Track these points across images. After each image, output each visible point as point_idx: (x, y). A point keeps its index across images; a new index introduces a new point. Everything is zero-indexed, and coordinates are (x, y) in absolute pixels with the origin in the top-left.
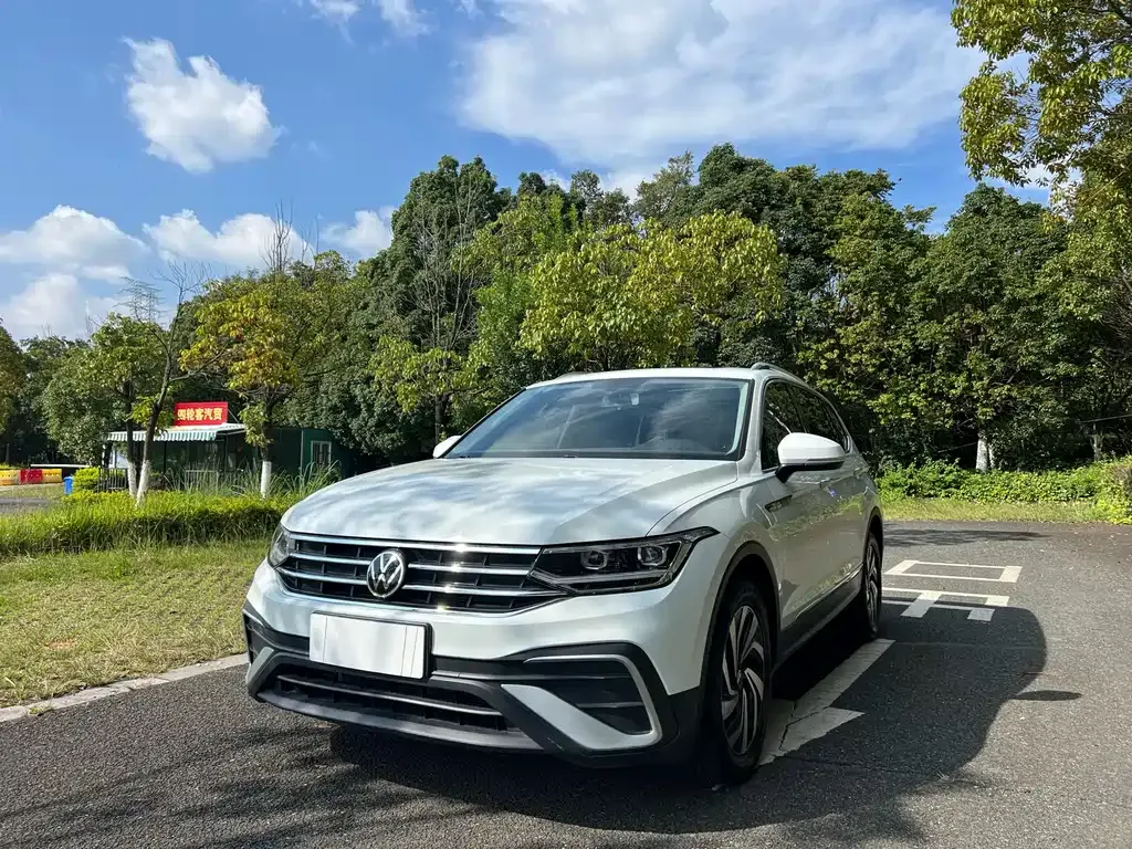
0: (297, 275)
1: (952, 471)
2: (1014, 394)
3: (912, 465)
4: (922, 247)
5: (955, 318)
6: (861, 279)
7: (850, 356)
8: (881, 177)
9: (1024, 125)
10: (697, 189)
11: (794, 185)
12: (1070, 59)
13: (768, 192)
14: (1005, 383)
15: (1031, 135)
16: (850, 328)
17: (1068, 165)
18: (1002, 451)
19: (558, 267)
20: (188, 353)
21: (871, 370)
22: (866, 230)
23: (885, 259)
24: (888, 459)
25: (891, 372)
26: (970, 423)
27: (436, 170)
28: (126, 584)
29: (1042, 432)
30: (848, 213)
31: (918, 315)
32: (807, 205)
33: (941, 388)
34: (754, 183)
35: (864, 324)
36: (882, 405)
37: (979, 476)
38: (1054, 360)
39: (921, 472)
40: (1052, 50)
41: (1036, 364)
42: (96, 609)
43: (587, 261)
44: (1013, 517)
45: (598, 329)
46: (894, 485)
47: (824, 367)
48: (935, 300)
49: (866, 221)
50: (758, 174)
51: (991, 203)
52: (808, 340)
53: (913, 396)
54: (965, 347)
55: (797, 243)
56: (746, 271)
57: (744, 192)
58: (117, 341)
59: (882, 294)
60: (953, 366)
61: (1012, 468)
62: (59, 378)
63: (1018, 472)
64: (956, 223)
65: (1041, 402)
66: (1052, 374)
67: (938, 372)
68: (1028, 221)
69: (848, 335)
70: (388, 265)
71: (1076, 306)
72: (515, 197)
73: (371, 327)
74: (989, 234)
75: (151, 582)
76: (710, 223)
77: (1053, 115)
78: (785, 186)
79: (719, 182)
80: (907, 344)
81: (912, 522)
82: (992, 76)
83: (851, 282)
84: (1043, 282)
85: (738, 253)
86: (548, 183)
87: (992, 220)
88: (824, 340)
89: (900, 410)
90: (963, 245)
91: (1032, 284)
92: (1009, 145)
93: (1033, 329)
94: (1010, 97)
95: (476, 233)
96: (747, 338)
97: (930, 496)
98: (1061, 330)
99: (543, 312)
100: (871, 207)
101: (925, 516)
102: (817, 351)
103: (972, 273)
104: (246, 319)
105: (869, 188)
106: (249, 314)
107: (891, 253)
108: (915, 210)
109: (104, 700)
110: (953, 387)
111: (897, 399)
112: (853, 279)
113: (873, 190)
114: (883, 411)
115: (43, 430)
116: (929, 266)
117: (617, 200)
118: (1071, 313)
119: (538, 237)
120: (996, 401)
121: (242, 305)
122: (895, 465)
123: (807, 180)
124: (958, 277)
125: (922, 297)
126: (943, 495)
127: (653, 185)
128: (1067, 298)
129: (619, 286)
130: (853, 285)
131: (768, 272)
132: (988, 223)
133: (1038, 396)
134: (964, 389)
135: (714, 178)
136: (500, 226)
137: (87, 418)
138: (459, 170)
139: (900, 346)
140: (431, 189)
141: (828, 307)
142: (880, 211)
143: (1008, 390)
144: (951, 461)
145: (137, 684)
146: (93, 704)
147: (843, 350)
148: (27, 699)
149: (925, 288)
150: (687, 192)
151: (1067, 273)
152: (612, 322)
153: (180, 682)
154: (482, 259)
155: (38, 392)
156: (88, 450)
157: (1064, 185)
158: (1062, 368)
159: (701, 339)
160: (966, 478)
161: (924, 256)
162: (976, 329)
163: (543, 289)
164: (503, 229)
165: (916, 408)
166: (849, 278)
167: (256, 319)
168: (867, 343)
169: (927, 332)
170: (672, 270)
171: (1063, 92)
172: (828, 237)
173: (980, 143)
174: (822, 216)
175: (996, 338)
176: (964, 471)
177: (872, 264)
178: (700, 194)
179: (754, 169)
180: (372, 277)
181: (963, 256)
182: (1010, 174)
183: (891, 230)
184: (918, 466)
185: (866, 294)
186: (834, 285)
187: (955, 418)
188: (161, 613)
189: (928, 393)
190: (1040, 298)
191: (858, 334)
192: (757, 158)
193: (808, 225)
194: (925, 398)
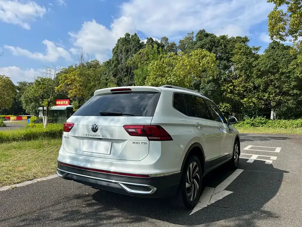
0: (87, 65)
1: (264, 119)
2: (281, 98)
3: (253, 118)
4: (257, 58)
5: (265, 77)
6: (240, 67)
7: (236, 88)
8: (246, 38)
9: (286, 25)
10: (195, 42)
11: (222, 41)
12: (299, 6)
13: (214, 42)
14: (279, 95)
15: (288, 27)
16: (236, 80)
17: (298, 36)
18: (278, 114)
19: (155, 65)
20: (57, 88)
21: (242, 92)
22: (241, 53)
23: (247, 61)
24: (246, 116)
25: (247, 92)
26: (269, 106)
27: (124, 37)
28: (40, 150)
29: (289, 109)
30: (236, 48)
31: (255, 77)
32: (225, 46)
33: (261, 97)
34: (211, 40)
35: (240, 79)
36: (245, 101)
37: (271, 121)
38: (293, 89)
39: (255, 120)
40: (294, 3)
41: (288, 90)
42: (31, 158)
43: (163, 63)
44: (280, 133)
45: (166, 82)
46: (248, 123)
47: (229, 91)
48: (260, 72)
49: (241, 51)
50: (212, 38)
51: (276, 45)
52: (225, 83)
53: (253, 99)
54: (268, 85)
55: (222, 57)
56: (207, 66)
57: (208, 43)
58: (40, 84)
59: (245, 71)
60: (265, 91)
61: (280, 118)
62: (25, 93)
63: (282, 120)
64: (266, 51)
65: (289, 101)
66: (292, 93)
67: (260, 92)
68: (287, 50)
69: (236, 82)
70: (111, 63)
71: (299, 74)
72: (146, 44)
73: (107, 80)
74: (276, 54)
75: (47, 150)
76: (197, 52)
77: (293, 22)
78: (219, 41)
79: (201, 40)
80: (252, 85)
81: (252, 134)
82: (277, 10)
83: (237, 67)
84: (290, 67)
85: (205, 61)
86: (154, 40)
87: (277, 50)
88: (229, 83)
89: (250, 103)
90: (269, 57)
91: (287, 68)
92: (281, 30)
93: (287, 81)
94: (282, 17)
95: (134, 55)
96: (208, 83)
97: (257, 126)
98: (295, 81)
99: (151, 77)
100: (243, 47)
101: (256, 132)
102: (227, 86)
103: (271, 65)
104: (72, 79)
105: (243, 41)
106: (73, 77)
107: (248, 59)
108: (255, 47)
109: (30, 185)
110: (265, 97)
111: (249, 100)
112: (238, 67)
113: (244, 42)
114: (245, 103)
115: (22, 106)
116: (259, 63)
117: (173, 45)
118: (298, 76)
119: (151, 56)
120: (276, 100)
121: (71, 75)
122: (248, 118)
123: (225, 39)
124: (267, 66)
125: (257, 72)
126: (261, 126)
127: (183, 40)
128: (297, 72)
129: (172, 70)
130: (238, 68)
131: (213, 66)
132: (276, 51)
133: (288, 99)
134: (268, 97)
135: (200, 39)
136: (140, 53)
137: (33, 104)
138: (130, 37)
139: (250, 85)
140: (123, 42)
141: (231, 74)
142: (246, 48)
143: (280, 97)
144: (264, 117)
145: (39, 180)
146: (27, 186)
147: (234, 86)
148: (10, 184)
149: (257, 69)
150: (192, 42)
151: (297, 65)
152: (170, 80)
153: (50, 179)
154: (135, 62)
155: (21, 96)
156: (33, 112)
157: (296, 41)
158: (295, 91)
159: (196, 83)
160: (267, 122)
161: (257, 60)
162: (272, 81)
163: (151, 71)
164: (141, 54)
165: (254, 102)
166: (236, 66)
167: (75, 79)
168: (241, 84)
169: (258, 81)
170: (187, 65)
171: (296, 16)
172: (231, 55)
173: (273, 29)
174: (229, 49)
175: (277, 83)
176: (267, 120)
177: (243, 63)
178: (196, 43)
179: (211, 36)
180: (107, 66)
181: (268, 60)
182: (281, 38)
183: (249, 53)
184: (254, 118)
185: (241, 71)
186: (232, 68)
187: (265, 105)
188: (48, 159)
189: (258, 98)
190: (289, 72)
191: (239, 82)
192: (212, 33)
193: (225, 52)
194: (257, 99)
